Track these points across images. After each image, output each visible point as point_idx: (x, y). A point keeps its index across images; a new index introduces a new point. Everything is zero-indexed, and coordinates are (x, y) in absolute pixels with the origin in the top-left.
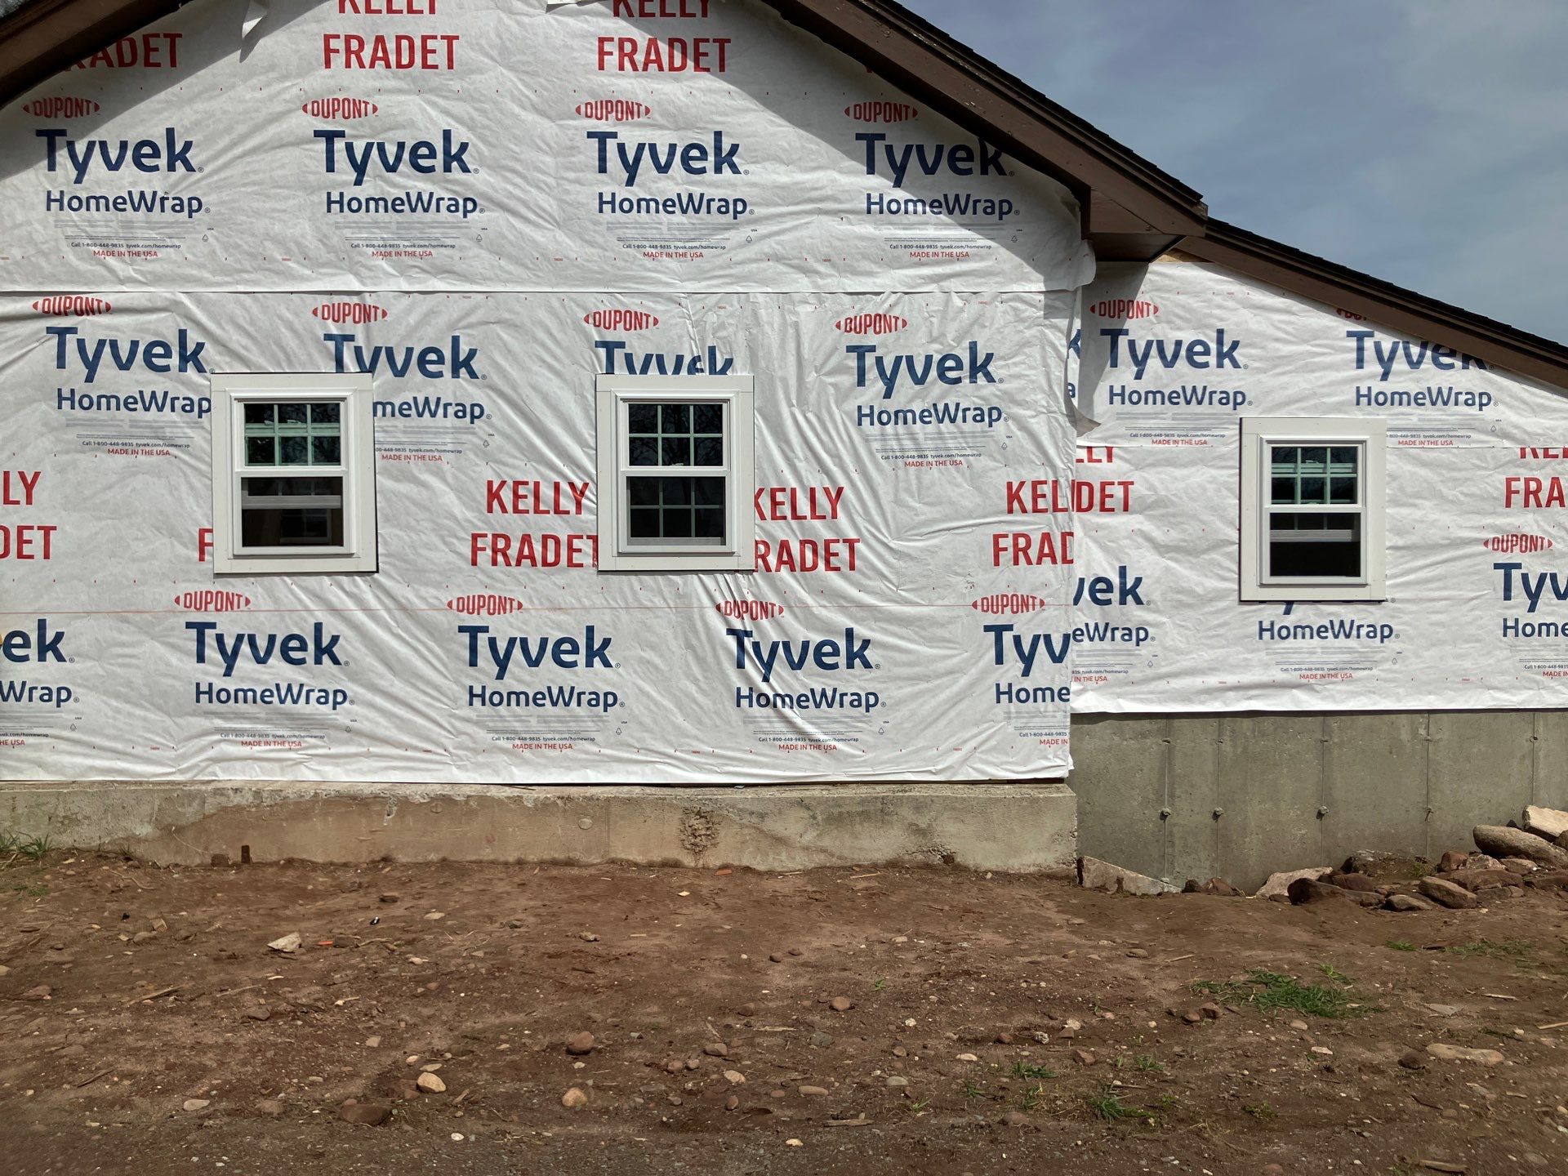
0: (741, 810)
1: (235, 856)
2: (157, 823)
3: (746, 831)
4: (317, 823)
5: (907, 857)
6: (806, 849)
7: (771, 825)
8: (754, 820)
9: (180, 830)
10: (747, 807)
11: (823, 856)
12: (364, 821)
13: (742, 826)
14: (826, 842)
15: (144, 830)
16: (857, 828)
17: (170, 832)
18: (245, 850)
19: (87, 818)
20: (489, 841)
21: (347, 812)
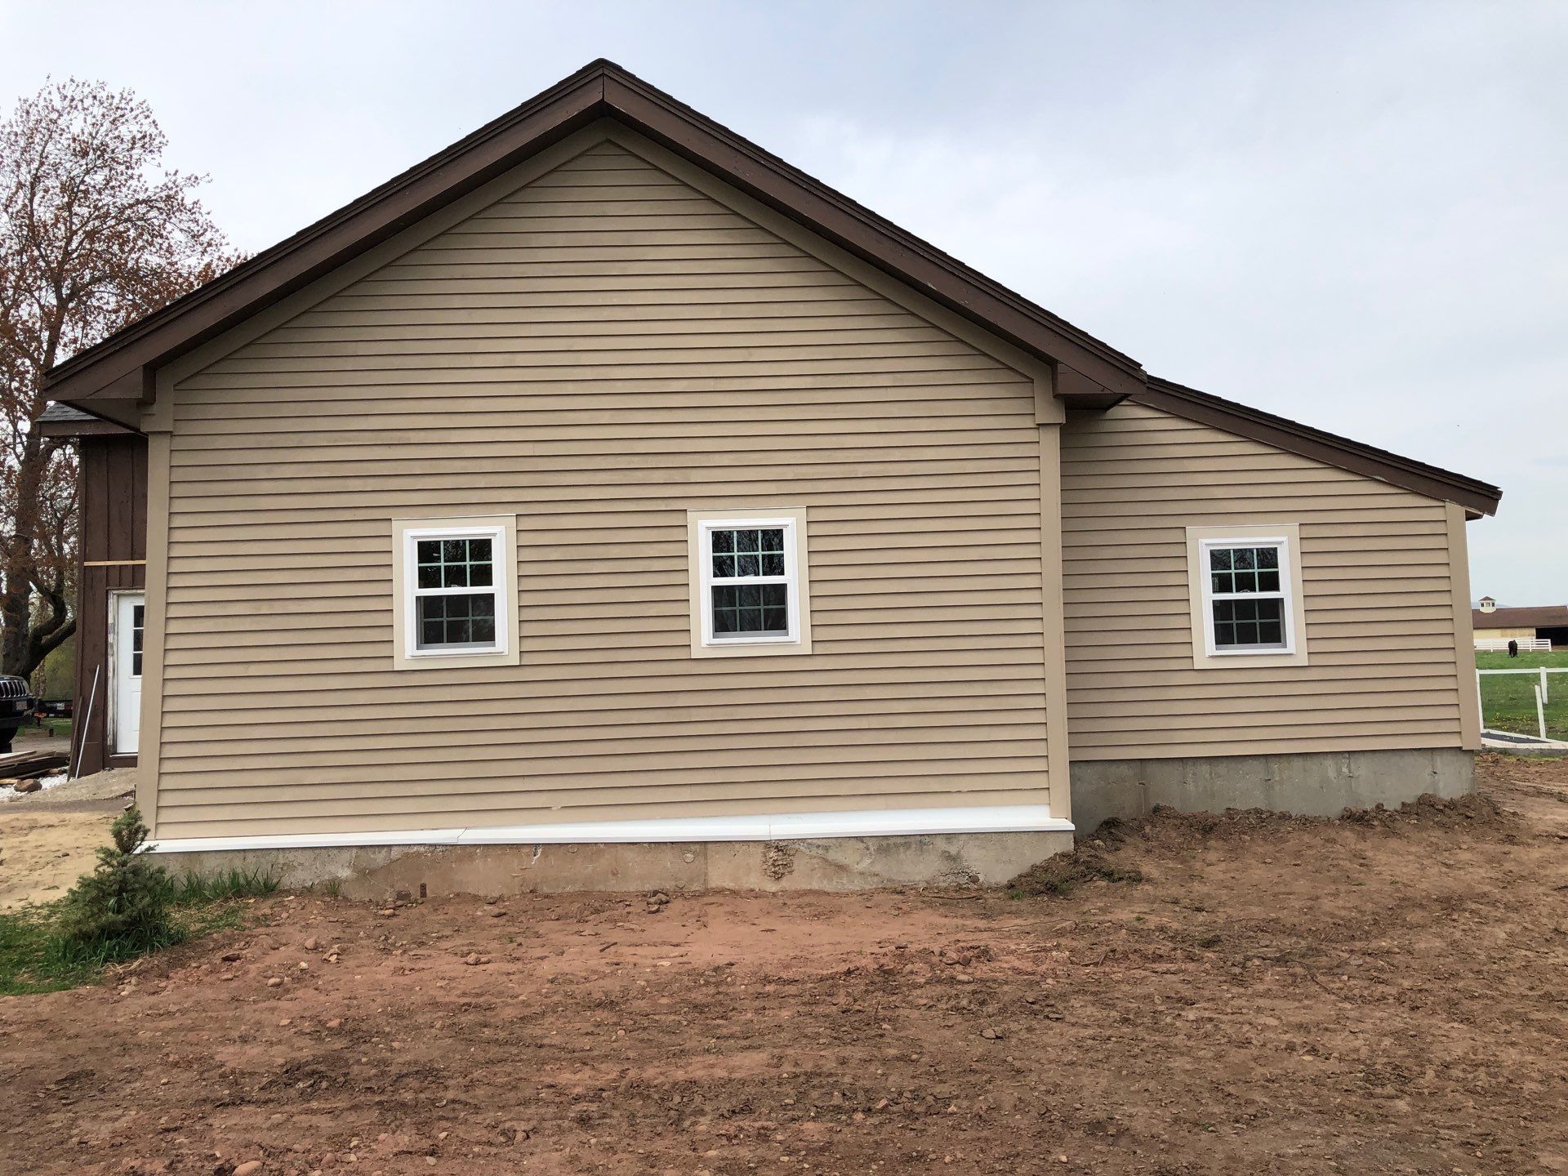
0: (810, 844)
1: (415, 893)
2: (355, 867)
3: (814, 861)
4: (479, 863)
5: (942, 878)
6: (862, 874)
7: (834, 855)
8: (820, 851)
9: (372, 872)
10: (815, 841)
11: (876, 879)
12: (516, 861)
13: (811, 857)
14: (877, 868)
15: (345, 873)
16: (902, 856)
17: (365, 874)
18: (423, 887)
19: (300, 864)
20: (614, 874)
21: (501, 855)
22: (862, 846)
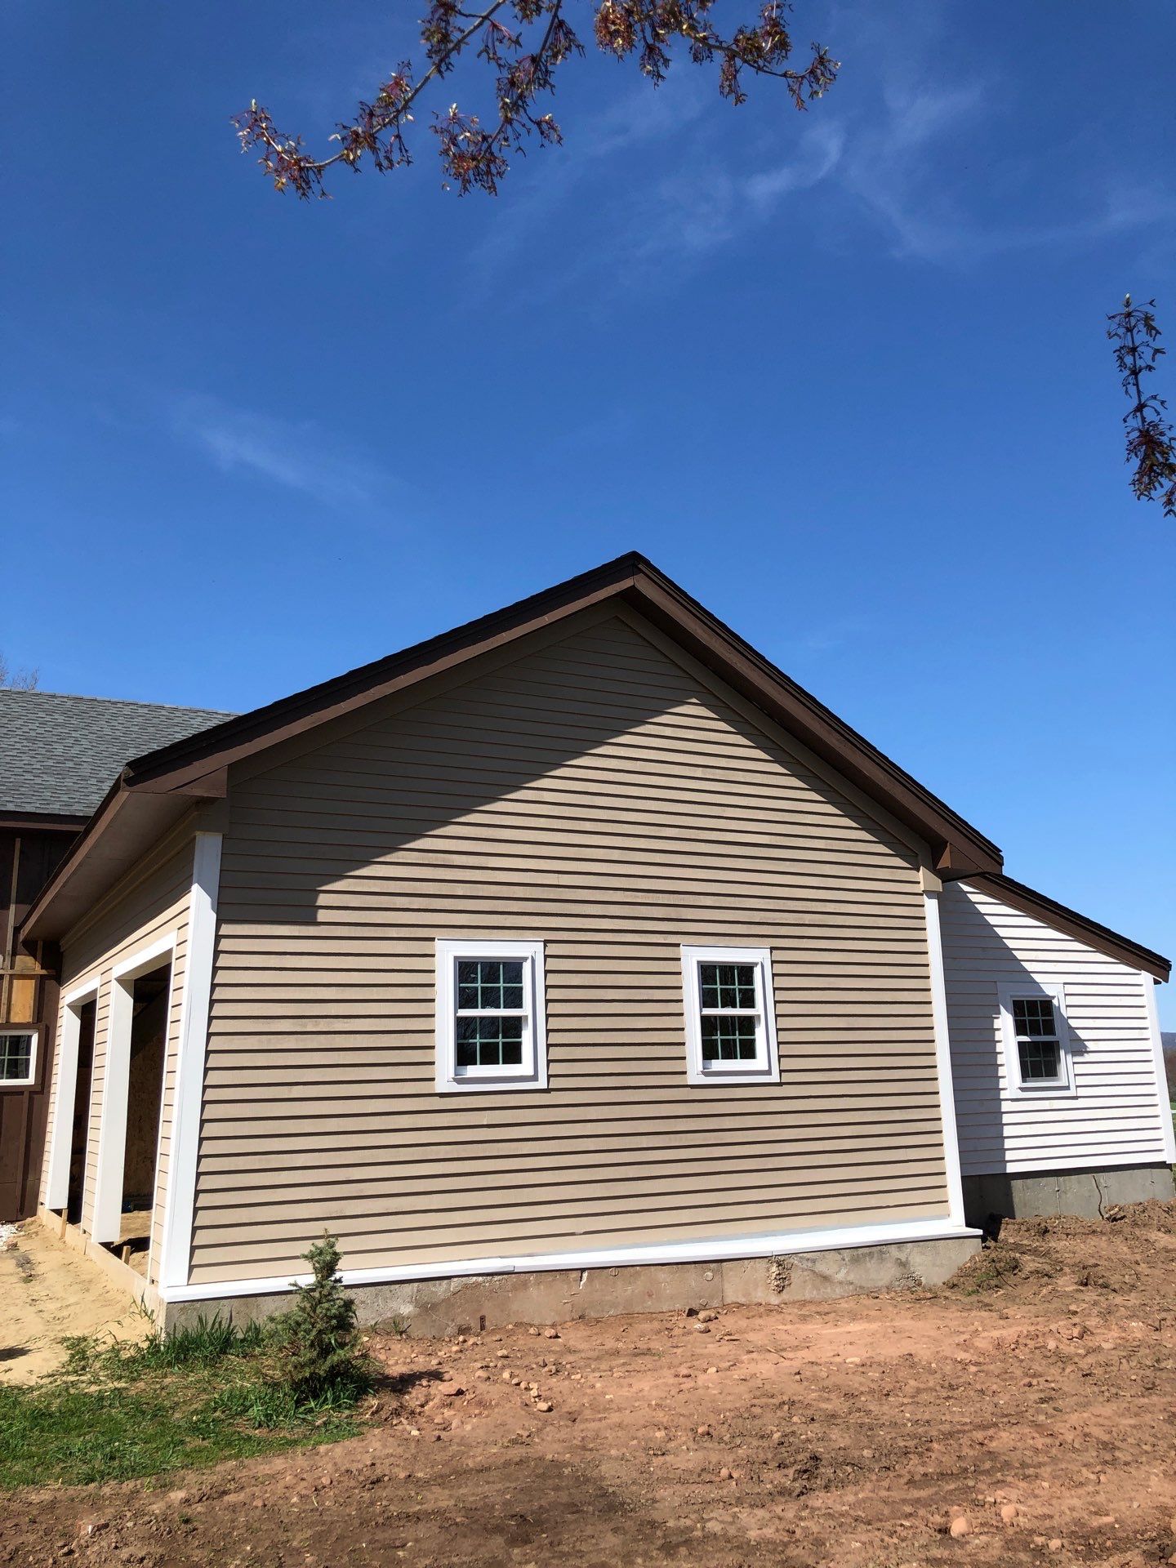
0: (801, 1258)
1: (475, 1324)
2: (417, 1303)
3: (805, 1273)
4: (533, 1291)
5: (897, 1283)
6: (841, 1283)
7: (821, 1267)
8: (810, 1264)
9: (434, 1307)
10: (805, 1255)
11: (851, 1287)
12: (565, 1286)
13: (803, 1270)
14: (851, 1277)
15: (407, 1309)
16: (869, 1265)
17: (427, 1309)
18: (482, 1319)
19: (363, 1302)
20: (650, 1296)
21: (553, 1280)
22: (839, 1257)
